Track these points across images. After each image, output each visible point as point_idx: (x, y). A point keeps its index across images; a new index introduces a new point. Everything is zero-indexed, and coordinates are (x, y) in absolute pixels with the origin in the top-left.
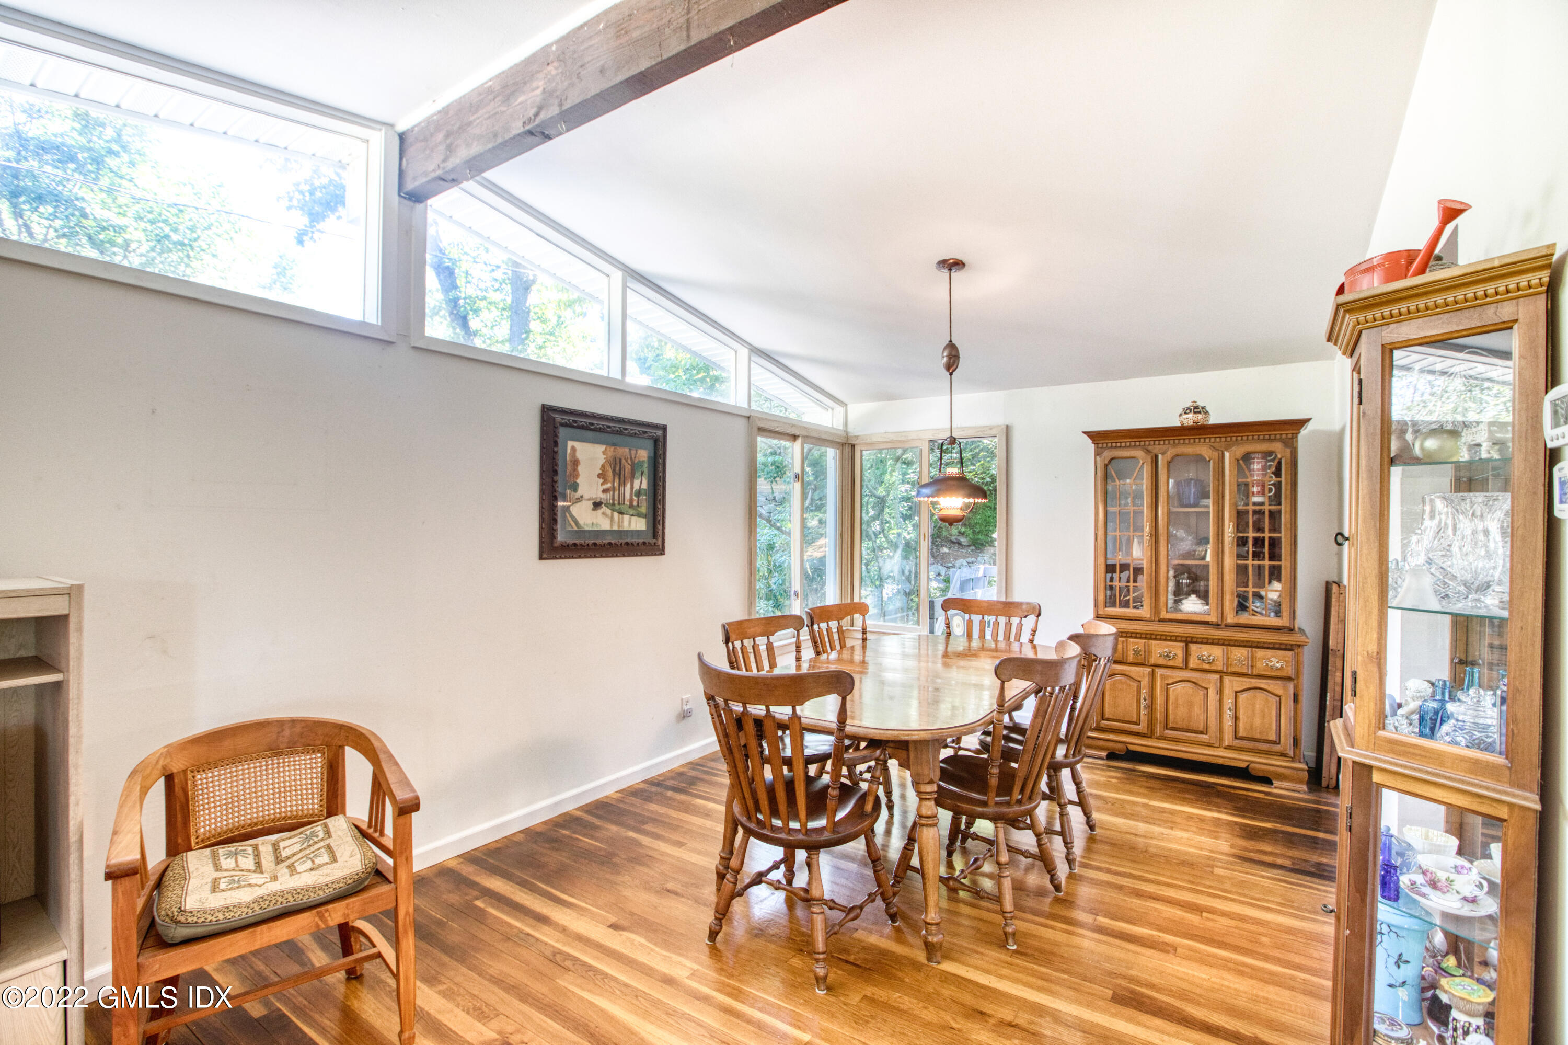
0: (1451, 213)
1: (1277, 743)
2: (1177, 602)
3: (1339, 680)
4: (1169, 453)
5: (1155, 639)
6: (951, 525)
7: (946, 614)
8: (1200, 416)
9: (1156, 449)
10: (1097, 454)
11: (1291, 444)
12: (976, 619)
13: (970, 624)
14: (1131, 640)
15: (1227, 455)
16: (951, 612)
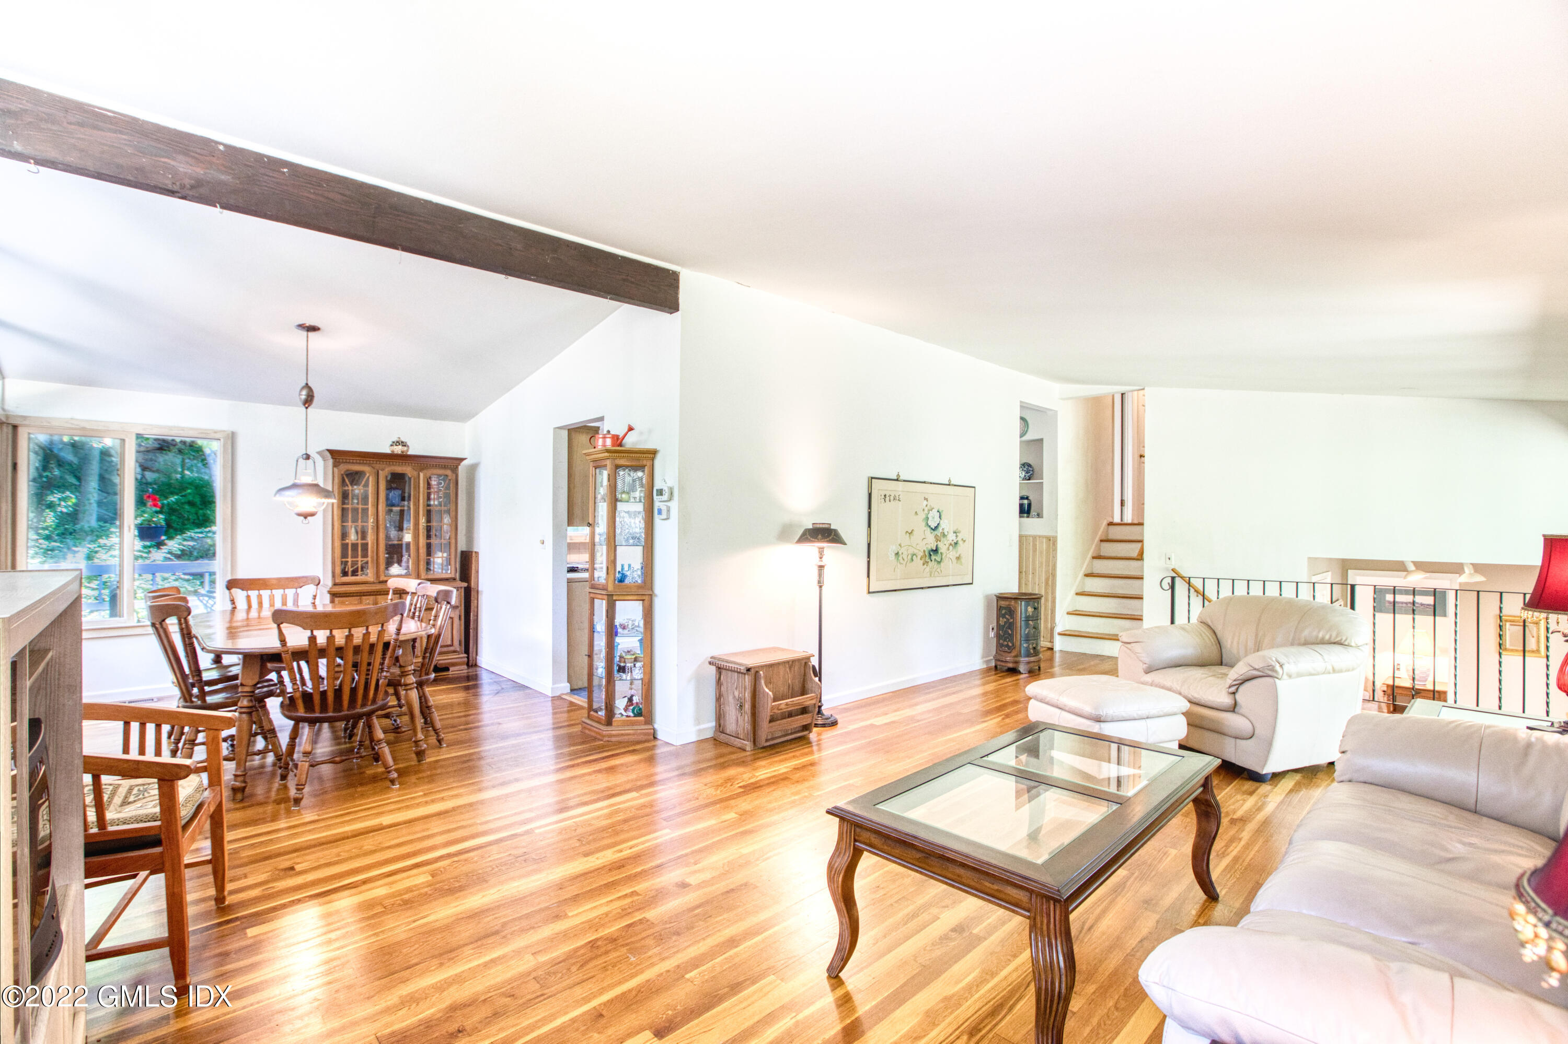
0: (631, 429)
1: (452, 645)
2: (387, 568)
3: (476, 604)
4: (386, 470)
5: (380, 595)
6: (306, 518)
7: (230, 593)
8: (405, 448)
9: (377, 466)
10: (335, 465)
11: (455, 470)
12: (253, 594)
13: (248, 597)
14: (364, 597)
15: (422, 475)
16: (234, 590)
